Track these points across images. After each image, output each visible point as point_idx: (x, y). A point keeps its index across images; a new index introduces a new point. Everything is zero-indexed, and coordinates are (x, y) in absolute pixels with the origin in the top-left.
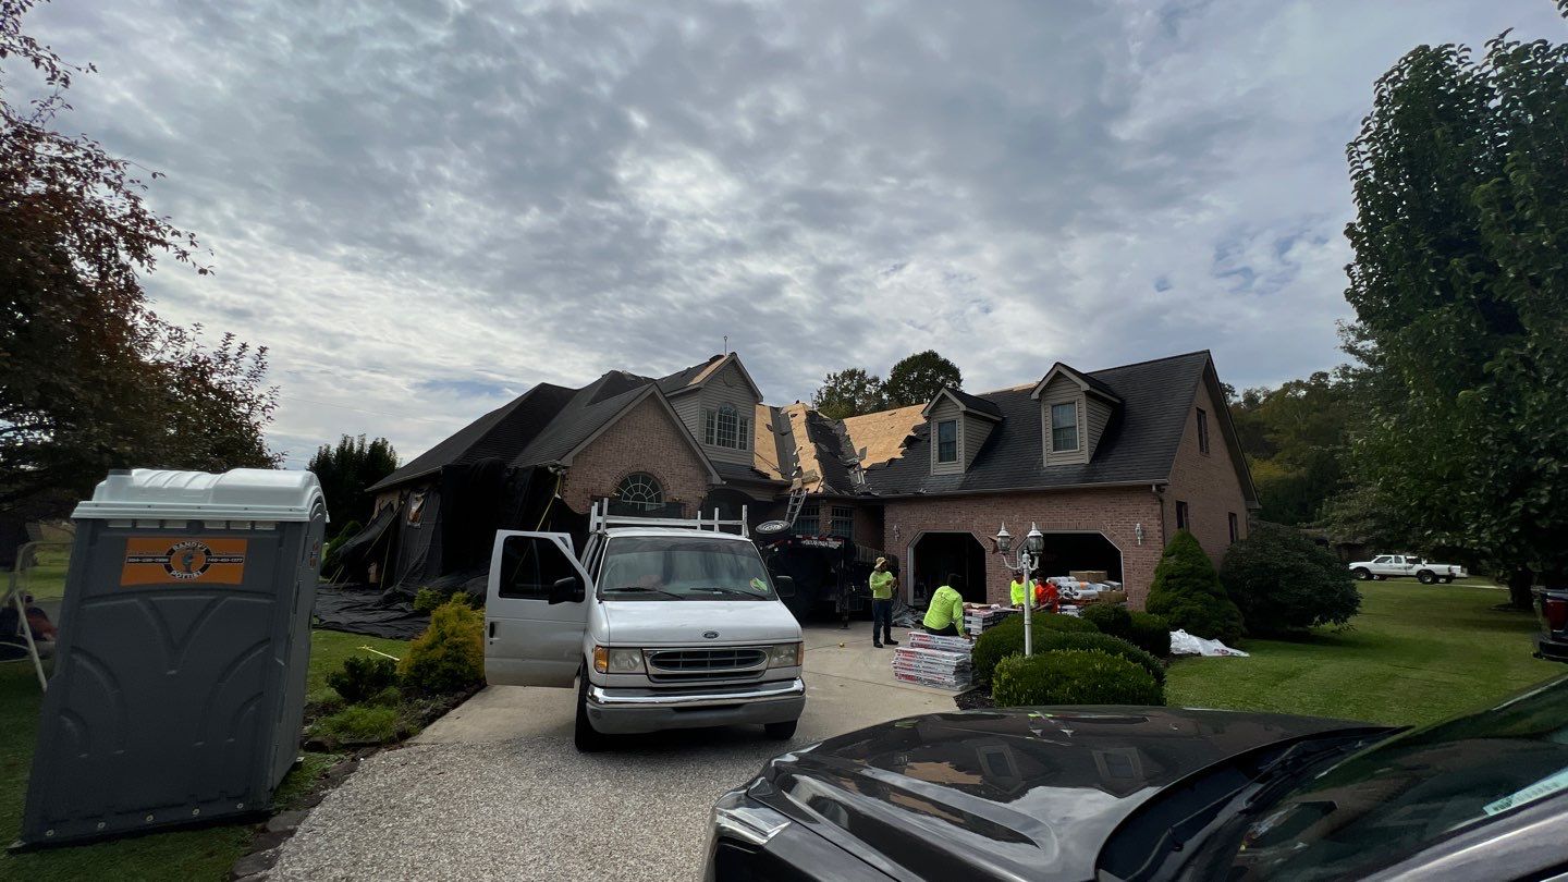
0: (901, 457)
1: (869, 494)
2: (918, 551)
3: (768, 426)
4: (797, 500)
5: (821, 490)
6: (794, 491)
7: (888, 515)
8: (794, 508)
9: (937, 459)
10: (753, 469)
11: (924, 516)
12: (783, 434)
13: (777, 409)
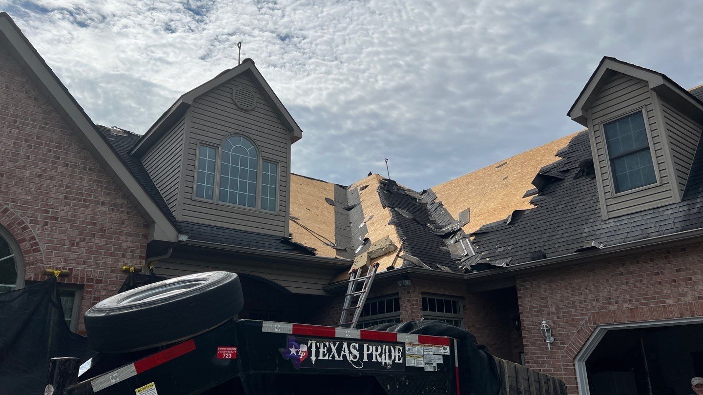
0: (532, 207)
1: (488, 266)
2: (594, 366)
3: (327, 200)
4: (359, 286)
5: (399, 264)
6: (355, 271)
7: (528, 302)
8: (355, 300)
9: (611, 187)
10: (286, 241)
11: (603, 295)
12: (349, 209)
13: (345, 188)
